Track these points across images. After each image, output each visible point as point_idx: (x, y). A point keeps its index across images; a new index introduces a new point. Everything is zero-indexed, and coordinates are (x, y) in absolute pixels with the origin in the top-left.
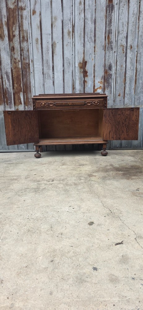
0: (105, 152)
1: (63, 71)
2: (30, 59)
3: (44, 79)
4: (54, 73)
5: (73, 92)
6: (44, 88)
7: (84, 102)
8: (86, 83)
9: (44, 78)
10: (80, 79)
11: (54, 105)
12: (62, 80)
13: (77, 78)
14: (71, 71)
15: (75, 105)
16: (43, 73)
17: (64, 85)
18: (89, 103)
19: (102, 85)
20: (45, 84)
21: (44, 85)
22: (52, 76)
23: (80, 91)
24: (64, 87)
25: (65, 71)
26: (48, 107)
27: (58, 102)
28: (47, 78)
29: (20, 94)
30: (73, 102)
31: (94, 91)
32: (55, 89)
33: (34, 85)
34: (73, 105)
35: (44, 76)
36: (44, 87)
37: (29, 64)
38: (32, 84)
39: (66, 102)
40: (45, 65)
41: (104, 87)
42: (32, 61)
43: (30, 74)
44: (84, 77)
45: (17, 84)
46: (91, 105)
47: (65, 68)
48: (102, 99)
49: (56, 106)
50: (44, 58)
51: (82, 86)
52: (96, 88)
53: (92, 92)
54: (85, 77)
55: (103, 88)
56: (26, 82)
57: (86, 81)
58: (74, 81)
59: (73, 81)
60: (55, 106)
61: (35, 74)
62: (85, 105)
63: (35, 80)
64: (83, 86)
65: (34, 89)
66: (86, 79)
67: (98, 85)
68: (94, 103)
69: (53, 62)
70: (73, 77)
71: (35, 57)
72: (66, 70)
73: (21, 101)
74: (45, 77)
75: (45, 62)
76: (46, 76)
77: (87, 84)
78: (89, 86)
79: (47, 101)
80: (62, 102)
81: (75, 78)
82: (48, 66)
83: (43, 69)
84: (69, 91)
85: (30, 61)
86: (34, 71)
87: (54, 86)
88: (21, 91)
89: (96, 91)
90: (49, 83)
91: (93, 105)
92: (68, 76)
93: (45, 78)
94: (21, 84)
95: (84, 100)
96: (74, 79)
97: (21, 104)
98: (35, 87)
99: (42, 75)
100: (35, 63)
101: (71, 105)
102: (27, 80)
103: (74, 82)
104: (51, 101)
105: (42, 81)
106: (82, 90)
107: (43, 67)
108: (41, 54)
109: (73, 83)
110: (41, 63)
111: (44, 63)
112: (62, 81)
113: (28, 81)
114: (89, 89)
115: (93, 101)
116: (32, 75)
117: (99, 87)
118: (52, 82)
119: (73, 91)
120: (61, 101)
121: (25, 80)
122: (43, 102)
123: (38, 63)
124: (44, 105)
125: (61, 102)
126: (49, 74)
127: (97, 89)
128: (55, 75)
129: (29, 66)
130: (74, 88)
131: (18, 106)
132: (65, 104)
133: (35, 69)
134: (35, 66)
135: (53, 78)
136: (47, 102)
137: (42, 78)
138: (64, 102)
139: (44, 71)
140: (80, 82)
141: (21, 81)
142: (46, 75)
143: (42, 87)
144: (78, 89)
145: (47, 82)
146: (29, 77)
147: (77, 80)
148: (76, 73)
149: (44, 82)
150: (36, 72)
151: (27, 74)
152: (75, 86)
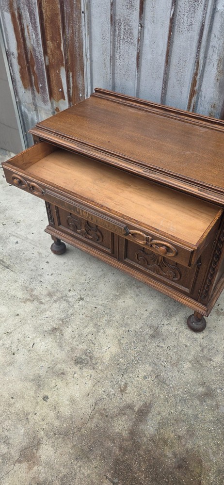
1: (172, 21)
3: (114, 39)
4: (142, 26)
5: (189, 108)
6: (114, 69)
9: (115, 36)
10: (223, 62)
12: (165, 53)
13: (214, 58)
14: (197, 27)
16: (112, 18)
17: (166, 73)
20: (117, 56)
21: (113, 58)
22: (136, 34)
24: (165, 82)
25: (177, 23)
28: (122, 36)
29: (59, 72)
32: (142, 78)
33: (88, 56)
35: (115, 30)
36: (114, 65)
38: (84, 50)
43: (79, 17)
45: (52, 40)
47: (179, 9)
51: (221, 92)
56: (72, 39)
58: (201, 67)
59: (198, 66)
61: (92, 20)
63: (93, 37)
65: (89, 65)
70: (198, 52)
72: (183, 19)
73: (62, 91)
74: (117, 34)
76: (120, 30)
81: (205, 57)
83: (113, 4)
84: (179, 98)
86: (89, 6)
87: (139, 71)
88: (62, 65)
90: (127, 56)
92: (185, 44)
93: (119, 35)
94: (61, 42)
96: (201, 62)
97: (63, 98)
98: (91, 61)
99: (108, 26)
102: (73, 33)
103: (199, 72)
105: (109, 46)
106: (220, 104)
109: (196, 74)
113: (77, 39)
116: (84, 21)
118: (135, 54)
119: (190, 100)
121: (69, 32)
126: (128, 24)
128: (145, 32)
130: (194, 92)
131: (58, 101)
133: (94, 2)
135: (139, 40)
137: (108, 35)
139: (118, 12)
140: (220, 73)
141: (60, 35)
142: (122, 27)
143: (108, 63)
144: (207, 99)
145: (122, 51)
146: (79, 26)
147: (211, 66)
148: (213, 36)
149: (114, 51)
150: (94, 11)
151: (74, 16)
152: (200, 86)
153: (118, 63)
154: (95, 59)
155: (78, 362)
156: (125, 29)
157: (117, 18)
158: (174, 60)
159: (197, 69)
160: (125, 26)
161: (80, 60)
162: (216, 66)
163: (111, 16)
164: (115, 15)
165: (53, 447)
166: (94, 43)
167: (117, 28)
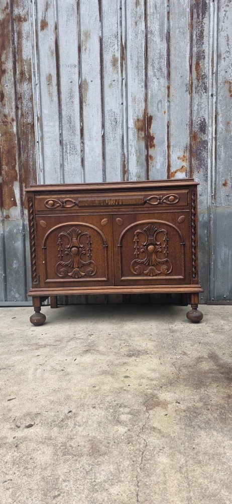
0: (195, 314)
1: (103, 137)
2: (35, 114)
3: (63, 154)
4: (83, 143)
5: (124, 180)
6: (63, 172)
7: (142, 197)
8: (152, 160)
9: (63, 152)
10: (139, 151)
11: (76, 204)
12: (101, 154)
13: (133, 150)
14: (119, 137)
15: (122, 205)
16: (61, 142)
17: (104, 165)
18: (155, 200)
19: (186, 164)
20: (65, 164)
21: (62, 166)
22: (79, 148)
23: (139, 177)
24: (104, 171)
25: (106, 138)
26: (61, 210)
27: (85, 199)
28: (68, 151)
29: (12, 186)
30: (117, 198)
31: (168, 177)
32: (86, 173)
33: (42, 168)
34: (118, 205)
35: (63, 149)
36: (63, 170)
37: (33, 126)
38: (37, 165)
39: (102, 199)
40: (66, 126)
41: (191, 167)
42: (40, 119)
43: (34, 146)
44: (147, 148)
45: (7, 164)
46: (160, 205)
47: (106, 130)
48: (186, 191)
49: (80, 207)
50: (64, 113)
51: (142, 168)
52: (172, 170)
53: (165, 178)
54: (149, 149)
55: (188, 169)
56: (27, 160)
57: (151, 157)
58: (126, 156)
59: (124, 156)
60: (76, 207)
61: (45, 145)
62: (146, 205)
63: (45, 156)
64: (145, 168)
65: (42, 174)
66: (150, 153)
67: (176, 164)
68: (166, 199)
69: (82, 120)
70: (123, 149)
71: (45, 112)
72: (109, 135)
73: (15, 200)
75: (64, 120)
76: (66, 148)
77: (154, 163)
78: (158, 166)
79: (59, 196)
80: (93, 199)
81: (128, 151)
82: (72, 128)
83: (61, 135)
84: (115, 177)
85: (36, 118)
86: (42, 138)
87: (84, 169)
88: (16, 180)
89: (173, 176)
90: (73, 162)
91: (164, 205)
92: (113, 148)
93: (66, 151)
94: (16, 164)
95: (143, 193)
96: (126, 153)
97: (15, 204)
98: (44, 171)
99: (58, 147)
100: (45, 123)
101: (113, 206)
102: (28, 156)
103: (126, 159)
104: (68, 196)
105: (58, 159)
106: (143, 174)
107: (62, 130)
108: (57, 105)
109: (124, 161)
110: (57, 123)
111: (63, 122)
112: (101, 157)
113: (31, 160)
114: (158, 173)
115: (164, 195)
116: (38, 147)
117: (179, 167)
118: (80, 160)
119: (124, 177)
120: (91, 197)
121: (23, 157)
122: (51, 199)
123: (51, 124)
124: (53, 205)
125: (90, 199)
126: (73, 144)
127: (175, 172)
128: (86, 146)
129: (34, 129)
130: (125, 171)
131: (9, 209)
132: (100, 203)
133: (46, 135)
134: (45, 129)
135: (81, 151)
136: (59, 199)
137: (58, 153)
138: (98, 199)
139: (64, 139)
140: (138, 158)
141: (15, 159)
142: (68, 146)
143: (58, 170)
144: (134, 174)
145: (69, 160)
146: (33, 151)
147: (132, 155)
148: (129, 140)
149: (63, 161)
150: (46, 140)
151: (29, 146)
152: (128, 168)
153: (66, 168)
154: (47, 169)
155: (130, 356)
156: (70, 147)
157: (64, 142)
158: (108, 157)
159: (124, 158)
160: (70, 145)
161: (33, 173)
162: (135, 155)
163: (60, 141)
164: (62, 140)
165: (169, 392)
166: (45, 159)
167: (64, 148)
